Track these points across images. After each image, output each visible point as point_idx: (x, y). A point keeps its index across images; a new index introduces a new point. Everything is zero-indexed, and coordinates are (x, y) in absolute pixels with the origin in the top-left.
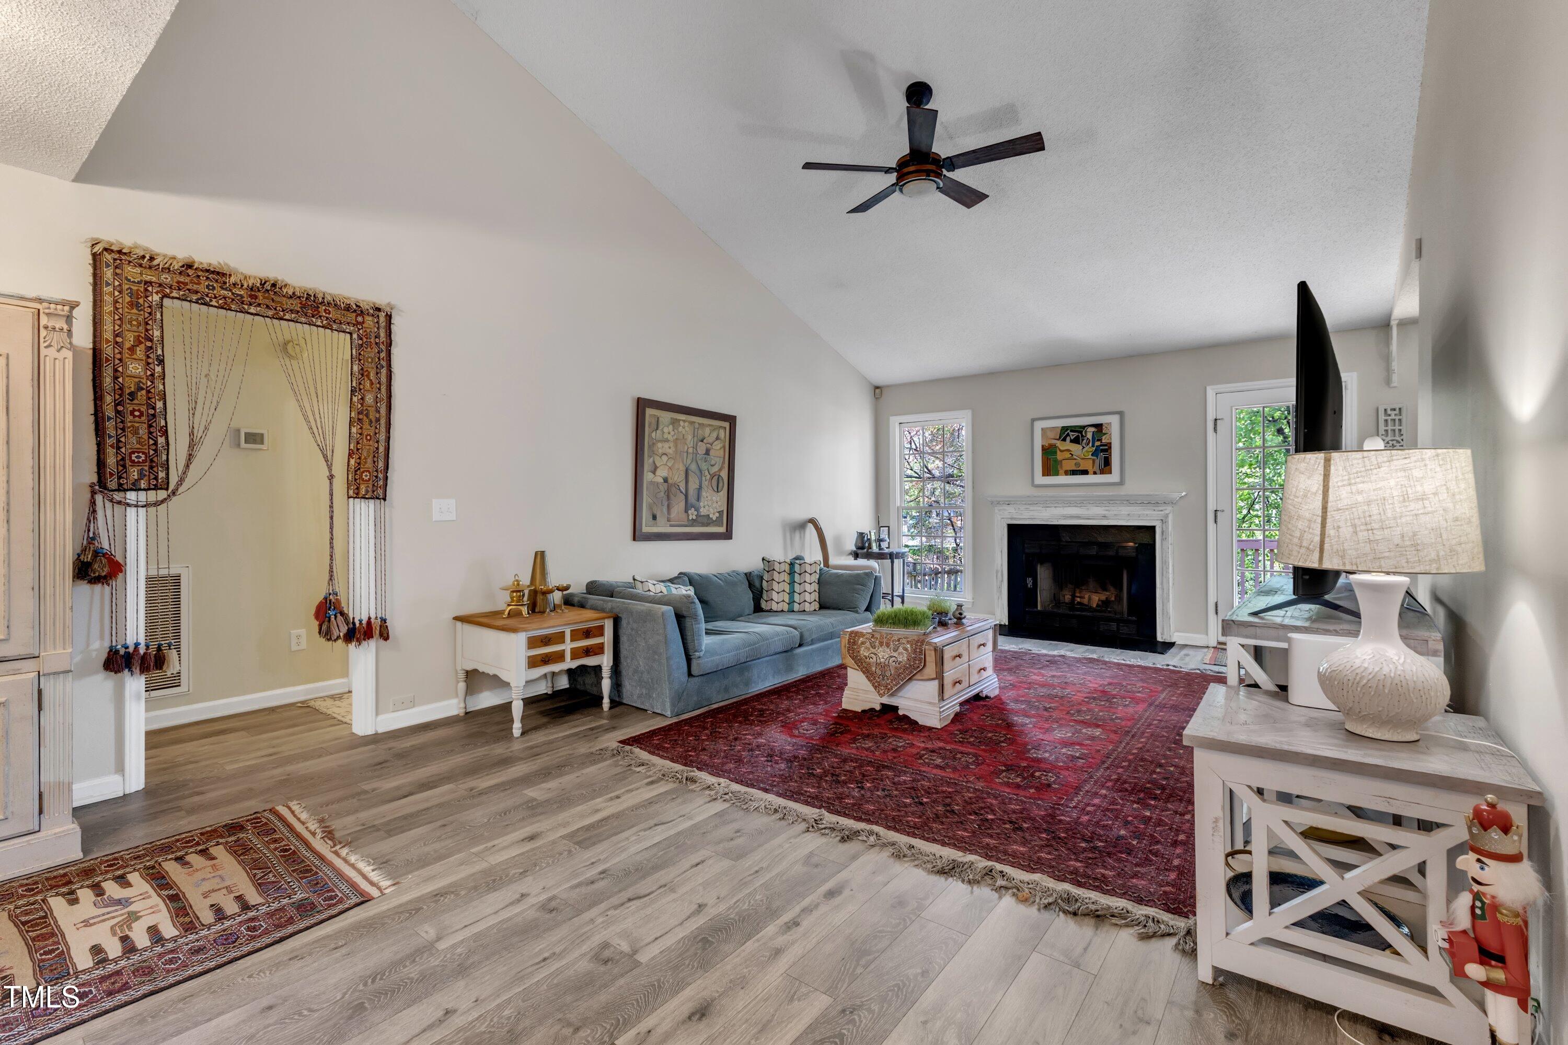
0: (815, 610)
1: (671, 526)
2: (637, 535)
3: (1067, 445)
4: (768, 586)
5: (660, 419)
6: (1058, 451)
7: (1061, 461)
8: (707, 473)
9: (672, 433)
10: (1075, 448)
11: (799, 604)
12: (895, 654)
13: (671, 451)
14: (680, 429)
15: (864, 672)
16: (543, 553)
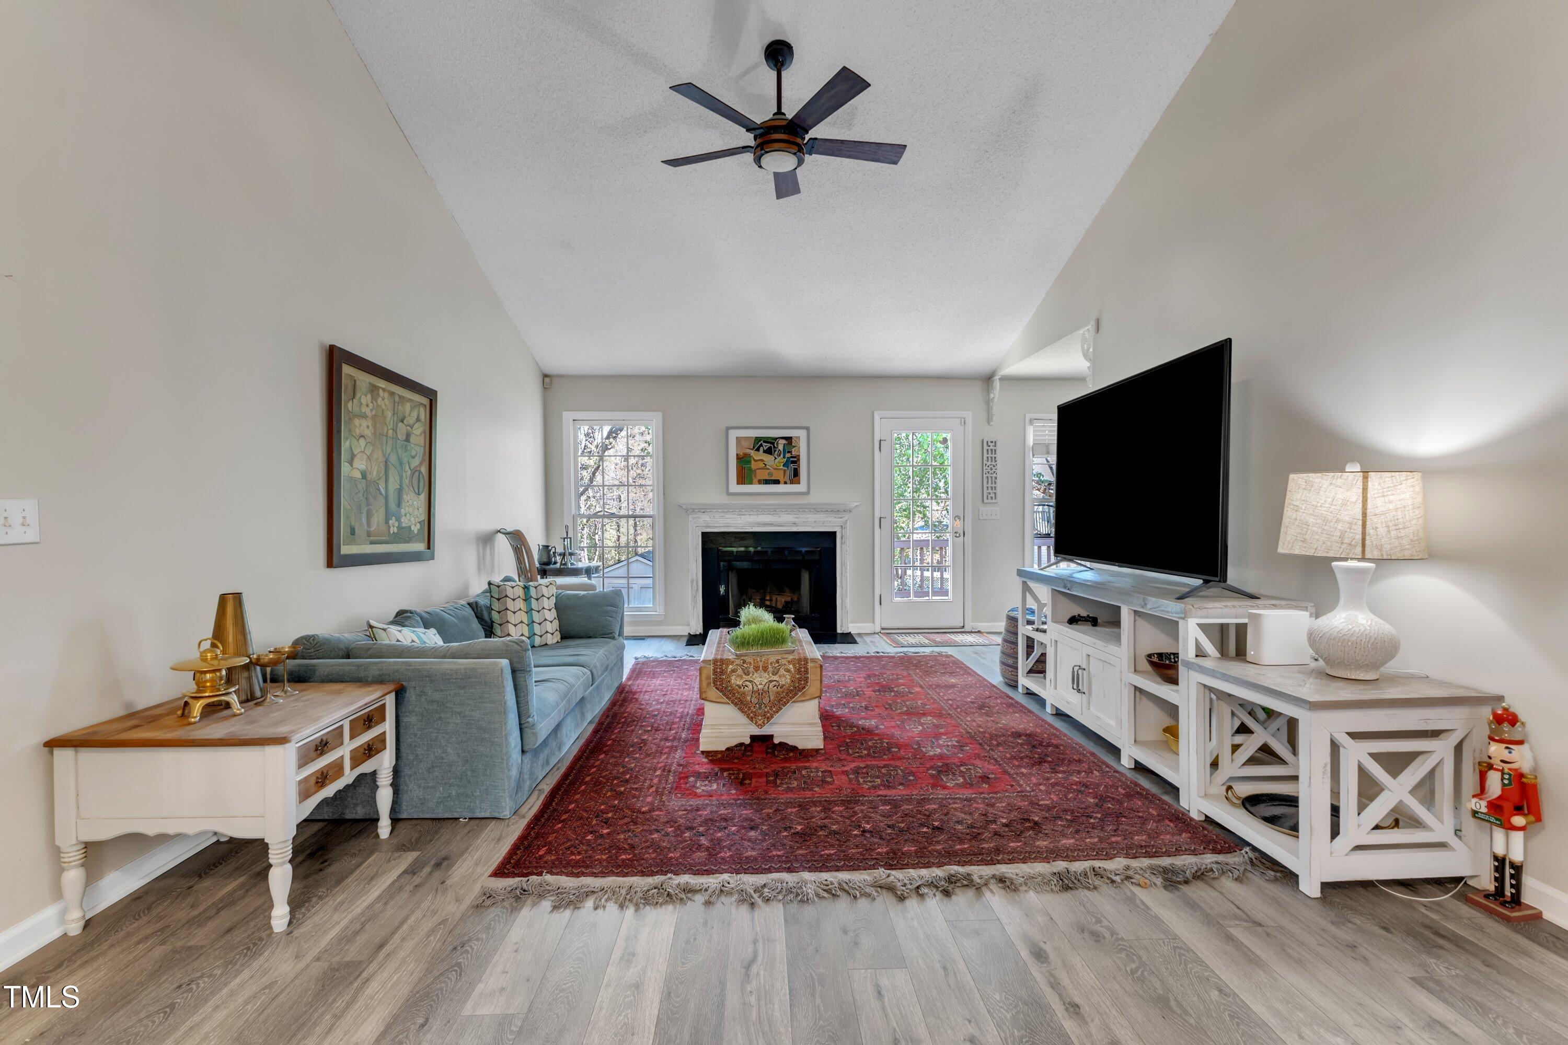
0: (558, 642)
1: (372, 543)
2: (333, 559)
3: (760, 455)
4: (501, 618)
5: (358, 383)
6: (753, 461)
7: (755, 470)
8: (407, 468)
9: (371, 405)
10: (768, 458)
11: (541, 636)
12: (776, 678)
13: (368, 432)
14: (380, 400)
15: (736, 704)
16: (238, 597)
